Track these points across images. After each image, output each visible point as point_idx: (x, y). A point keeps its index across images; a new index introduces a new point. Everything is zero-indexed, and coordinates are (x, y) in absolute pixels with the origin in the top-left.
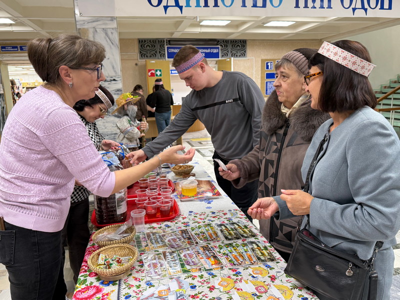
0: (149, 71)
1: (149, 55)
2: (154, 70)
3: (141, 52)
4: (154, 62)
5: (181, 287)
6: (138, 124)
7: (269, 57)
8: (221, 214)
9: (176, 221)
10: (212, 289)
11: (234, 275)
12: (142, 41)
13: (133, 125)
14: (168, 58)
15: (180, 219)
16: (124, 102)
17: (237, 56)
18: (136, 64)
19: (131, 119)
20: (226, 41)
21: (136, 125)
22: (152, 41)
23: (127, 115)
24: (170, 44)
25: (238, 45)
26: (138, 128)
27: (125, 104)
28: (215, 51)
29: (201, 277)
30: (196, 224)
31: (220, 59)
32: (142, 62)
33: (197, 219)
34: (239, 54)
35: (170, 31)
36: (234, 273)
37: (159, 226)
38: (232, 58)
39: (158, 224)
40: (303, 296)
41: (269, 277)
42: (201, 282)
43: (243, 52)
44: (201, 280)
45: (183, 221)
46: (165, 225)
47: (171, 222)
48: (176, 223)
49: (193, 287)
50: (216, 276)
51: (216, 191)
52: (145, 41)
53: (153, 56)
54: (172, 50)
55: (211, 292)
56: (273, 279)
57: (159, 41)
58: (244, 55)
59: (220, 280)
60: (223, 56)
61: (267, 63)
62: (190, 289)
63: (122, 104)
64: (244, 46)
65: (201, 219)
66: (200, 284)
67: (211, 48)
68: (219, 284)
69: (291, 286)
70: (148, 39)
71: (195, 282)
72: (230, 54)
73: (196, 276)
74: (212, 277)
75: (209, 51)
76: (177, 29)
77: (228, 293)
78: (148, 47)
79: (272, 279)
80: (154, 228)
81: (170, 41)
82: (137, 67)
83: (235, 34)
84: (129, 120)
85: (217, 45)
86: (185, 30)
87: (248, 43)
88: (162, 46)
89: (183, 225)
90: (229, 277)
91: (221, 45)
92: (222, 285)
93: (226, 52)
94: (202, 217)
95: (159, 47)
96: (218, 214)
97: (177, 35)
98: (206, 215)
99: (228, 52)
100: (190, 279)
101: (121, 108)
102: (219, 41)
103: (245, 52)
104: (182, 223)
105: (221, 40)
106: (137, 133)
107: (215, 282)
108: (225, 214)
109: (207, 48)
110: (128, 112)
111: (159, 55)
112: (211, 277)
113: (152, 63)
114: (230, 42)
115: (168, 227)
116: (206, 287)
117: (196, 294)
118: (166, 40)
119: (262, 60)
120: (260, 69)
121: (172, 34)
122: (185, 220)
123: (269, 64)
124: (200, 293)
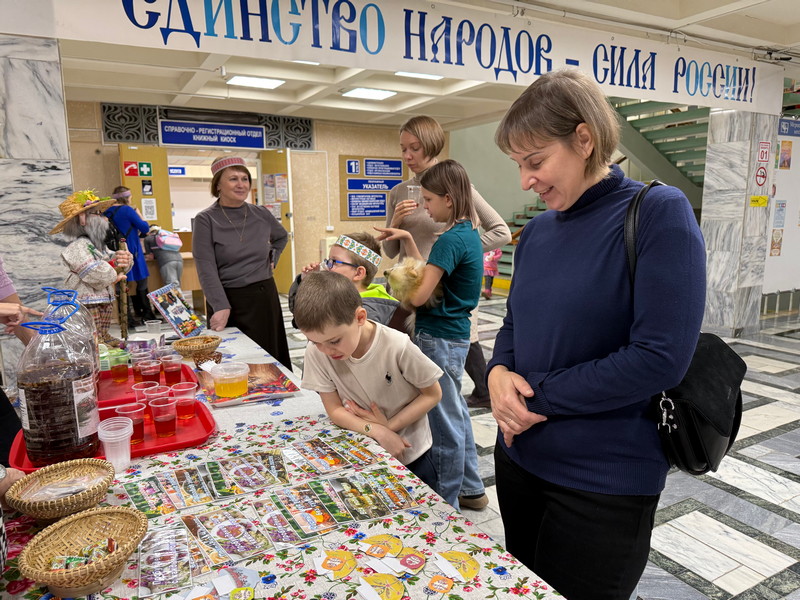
0: (126, 165)
1: (124, 135)
2: (135, 163)
3: (107, 129)
4: (135, 148)
5: (241, 584)
6: (111, 256)
7: (351, 152)
8: (305, 424)
9: (211, 446)
10: (310, 577)
11: (352, 542)
12: (110, 108)
13: (100, 257)
14: (164, 142)
15: (219, 440)
16: (78, 209)
17: (296, 146)
18: (98, 152)
19: (94, 244)
20: (275, 118)
21: (107, 256)
22: (130, 109)
23: (87, 236)
24: (167, 118)
25: (298, 128)
26: (111, 263)
27: (82, 212)
28: (256, 134)
29: (284, 554)
30: (256, 448)
31: (265, 149)
32: (111, 147)
33: (256, 438)
34: (299, 144)
35: (168, 92)
36: (352, 537)
37: (175, 459)
38: (288, 149)
39: (171, 455)
40: (496, 565)
41: (423, 537)
42: (284, 566)
43: (306, 139)
44: (283, 562)
45: (226, 445)
46: (187, 456)
47: (200, 448)
48: (211, 450)
49: (269, 580)
50: (314, 549)
51: (287, 384)
52: (116, 108)
53: (134, 137)
54: (172, 129)
55: (310, 583)
56: (430, 539)
57: (144, 110)
58: (308, 145)
59: (324, 556)
60: (270, 144)
61: (349, 162)
62: (262, 585)
63: (75, 212)
64: (308, 130)
65: (264, 436)
66: (283, 571)
67: (247, 129)
68: (324, 565)
69: (468, 550)
70: (121, 105)
71: (272, 568)
72: (282, 142)
73: (271, 556)
74: (307, 552)
75: (243, 133)
76: (181, 89)
77: (346, 581)
78: (122, 121)
79: (428, 540)
80: (163, 465)
81: (166, 112)
82: (99, 158)
83: (292, 107)
84: (90, 246)
85: (259, 124)
86: (198, 93)
87: (314, 125)
88: (151, 119)
89: (227, 452)
90: (343, 547)
91: (266, 125)
92: (330, 567)
93: (275, 137)
94: (267, 432)
95: (145, 120)
96: (299, 425)
97: (181, 101)
98: (274, 428)
99: (279, 137)
100: (259, 563)
101: (71, 221)
102: (262, 118)
103: (310, 139)
104: (225, 449)
105: (266, 115)
106: (109, 273)
107: (315, 562)
108: (312, 424)
109: (240, 129)
110: (88, 230)
111: (146, 136)
112: (304, 552)
113: (132, 150)
114: (281, 121)
115: (195, 459)
116: (297, 576)
117: (279, 594)
118: (160, 110)
119: (340, 156)
120: (337, 171)
121: (172, 97)
122: (231, 443)
123: (353, 164)
124: (287, 591)
